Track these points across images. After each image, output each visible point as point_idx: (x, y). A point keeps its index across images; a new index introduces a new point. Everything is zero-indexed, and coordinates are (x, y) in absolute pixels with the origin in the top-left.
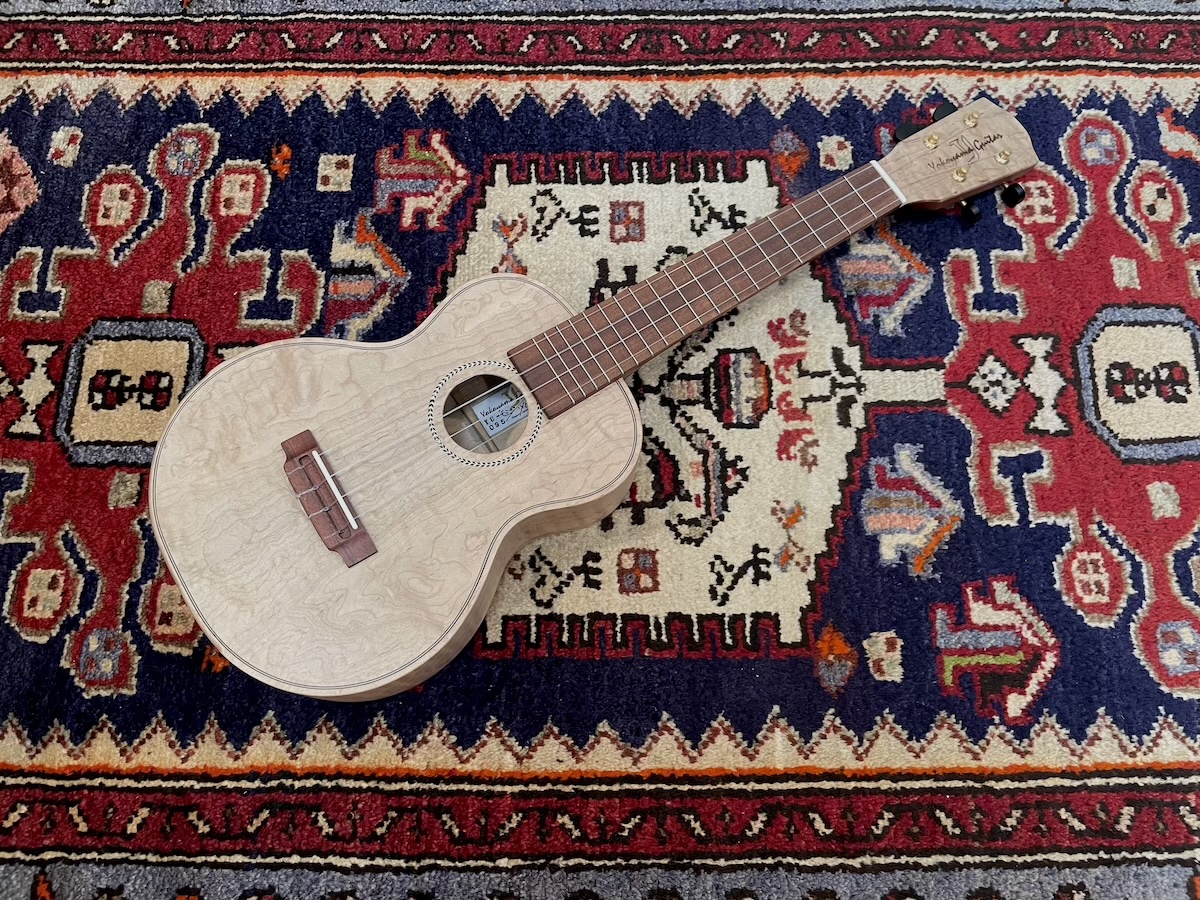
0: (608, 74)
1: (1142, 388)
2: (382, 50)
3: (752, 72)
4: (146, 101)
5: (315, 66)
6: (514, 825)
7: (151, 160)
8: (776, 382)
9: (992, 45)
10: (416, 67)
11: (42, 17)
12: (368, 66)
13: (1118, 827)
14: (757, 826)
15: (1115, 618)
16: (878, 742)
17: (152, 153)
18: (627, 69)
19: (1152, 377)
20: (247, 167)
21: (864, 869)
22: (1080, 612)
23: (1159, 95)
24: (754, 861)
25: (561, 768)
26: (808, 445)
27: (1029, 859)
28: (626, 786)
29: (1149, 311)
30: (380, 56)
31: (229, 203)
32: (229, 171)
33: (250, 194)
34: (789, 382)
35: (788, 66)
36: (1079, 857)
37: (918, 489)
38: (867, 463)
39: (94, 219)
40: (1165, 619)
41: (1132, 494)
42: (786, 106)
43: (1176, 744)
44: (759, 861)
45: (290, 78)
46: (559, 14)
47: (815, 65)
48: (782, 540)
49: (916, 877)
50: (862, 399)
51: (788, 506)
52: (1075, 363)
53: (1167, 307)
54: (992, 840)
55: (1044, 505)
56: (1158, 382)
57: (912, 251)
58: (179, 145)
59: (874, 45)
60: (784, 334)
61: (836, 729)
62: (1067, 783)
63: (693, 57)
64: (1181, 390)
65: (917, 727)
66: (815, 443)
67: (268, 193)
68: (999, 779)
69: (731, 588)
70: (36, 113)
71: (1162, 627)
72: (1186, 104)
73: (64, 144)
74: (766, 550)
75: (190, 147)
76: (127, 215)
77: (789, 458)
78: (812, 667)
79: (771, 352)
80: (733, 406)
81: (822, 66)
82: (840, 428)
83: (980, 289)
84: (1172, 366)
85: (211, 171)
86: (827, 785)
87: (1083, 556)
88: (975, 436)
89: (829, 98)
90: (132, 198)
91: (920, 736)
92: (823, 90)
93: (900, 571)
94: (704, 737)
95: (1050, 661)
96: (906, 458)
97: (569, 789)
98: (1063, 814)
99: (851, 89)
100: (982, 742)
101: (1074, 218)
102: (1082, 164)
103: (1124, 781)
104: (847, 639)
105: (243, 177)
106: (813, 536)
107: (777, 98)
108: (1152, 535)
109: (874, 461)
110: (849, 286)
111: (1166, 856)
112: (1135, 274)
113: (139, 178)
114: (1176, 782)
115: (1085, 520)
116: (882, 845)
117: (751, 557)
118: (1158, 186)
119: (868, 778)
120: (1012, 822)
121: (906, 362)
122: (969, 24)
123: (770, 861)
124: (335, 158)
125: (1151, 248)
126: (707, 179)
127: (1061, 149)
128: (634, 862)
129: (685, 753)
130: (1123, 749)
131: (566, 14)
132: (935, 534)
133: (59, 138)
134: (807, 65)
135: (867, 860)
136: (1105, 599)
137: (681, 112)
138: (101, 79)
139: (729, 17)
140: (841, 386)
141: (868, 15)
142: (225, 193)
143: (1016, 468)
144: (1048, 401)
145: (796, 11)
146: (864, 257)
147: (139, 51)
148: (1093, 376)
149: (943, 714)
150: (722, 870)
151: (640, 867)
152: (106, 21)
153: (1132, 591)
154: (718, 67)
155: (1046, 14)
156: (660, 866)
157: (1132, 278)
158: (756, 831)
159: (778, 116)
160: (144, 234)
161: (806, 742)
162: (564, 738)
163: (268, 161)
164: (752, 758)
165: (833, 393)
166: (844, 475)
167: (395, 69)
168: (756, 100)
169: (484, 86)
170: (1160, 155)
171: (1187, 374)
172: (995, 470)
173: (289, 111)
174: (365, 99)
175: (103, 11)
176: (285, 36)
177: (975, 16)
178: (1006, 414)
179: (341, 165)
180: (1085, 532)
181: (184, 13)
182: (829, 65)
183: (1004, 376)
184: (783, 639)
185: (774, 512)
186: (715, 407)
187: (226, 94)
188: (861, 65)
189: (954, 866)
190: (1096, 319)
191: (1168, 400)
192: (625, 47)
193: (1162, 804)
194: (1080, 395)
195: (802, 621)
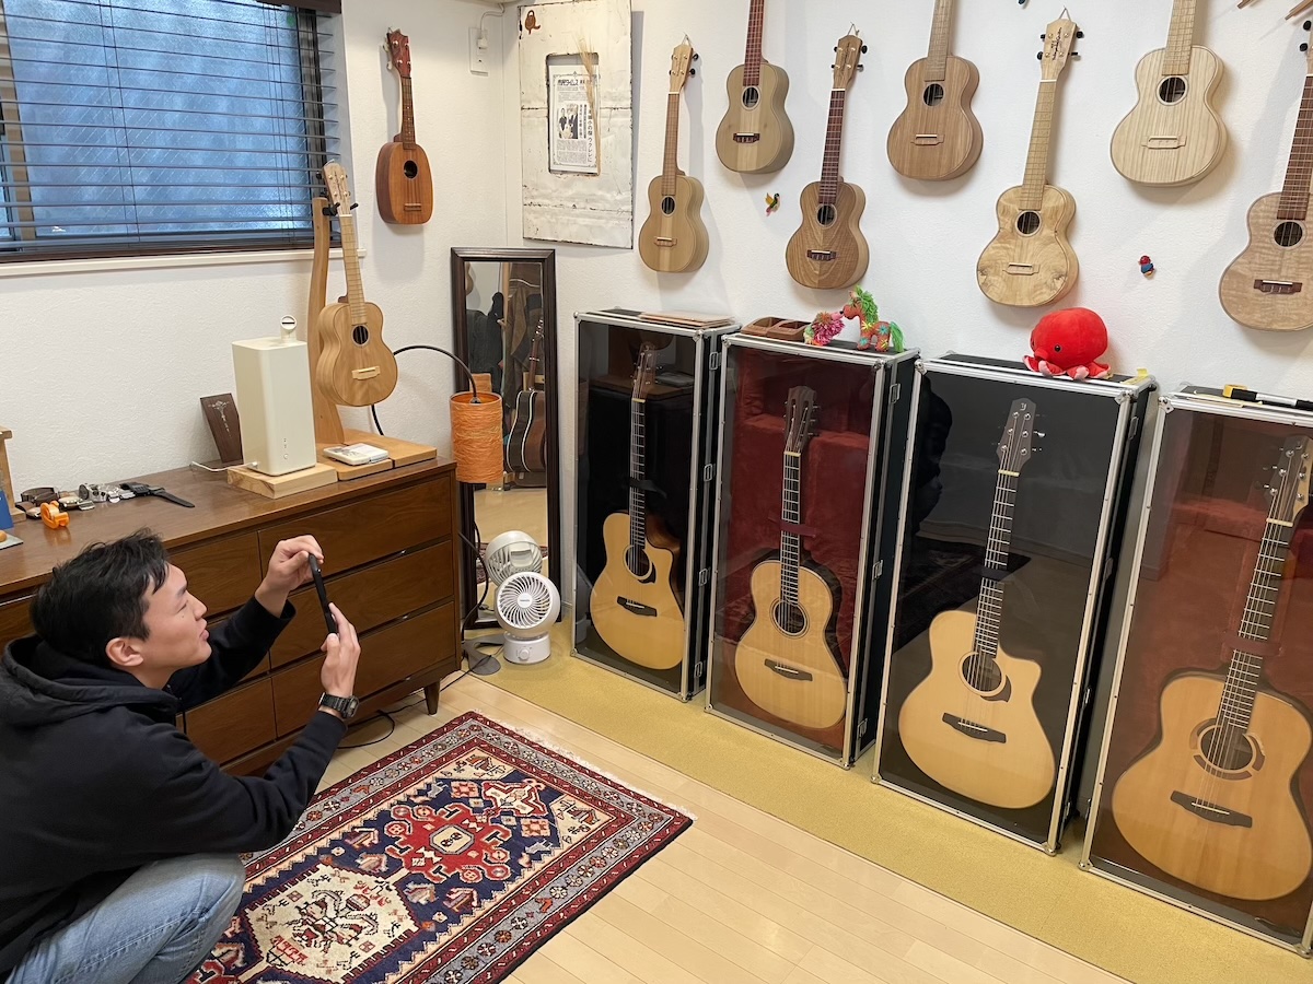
1: (451, 841)
3: (300, 851)
13: (513, 904)
14: (439, 961)
15: (482, 877)
16: (452, 929)
19: (451, 838)
22: (473, 882)
23: (406, 795)
26: (386, 899)
27: (501, 922)
28: (403, 978)
29: (440, 829)
34: (369, 893)
35: (308, 845)
36: (510, 914)
37: (419, 889)
38: (403, 893)
40: (492, 870)
43: (512, 885)
44: (446, 965)
47: (316, 840)
49: (481, 942)
50: (390, 884)
51: (392, 912)
52: (433, 847)
53: (443, 826)
54: (490, 925)
55: (449, 872)
56: (454, 838)
57: (376, 855)
59: (327, 828)
61: (441, 935)
62: (496, 906)
64: (459, 836)
68: (483, 916)
69: (393, 933)
72: (414, 793)
74: (395, 922)
77: (383, 905)
78: (425, 930)
79: (360, 892)
82: (391, 892)
83: (399, 850)
84: (454, 834)
86: (448, 944)
87: (465, 873)
88: (423, 873)
89: (326, 844)
91: (460, 922)
92: (322, 843)
93: (429, 903)
94: (413, 958)
95: (475, 893)
96: (411, 886)
98: (500, 911)
100: (474, 914)
101: (408, 826)
102: (401, 817)
103: (507, 898)
104: (428, 921)
106: (403, 911)
107: (312, 852)
108: (476, 860)
110: (366, 869)
111: (527, 901)
112: (431, 826)
114: (518, 890)
115: (460, 868)
116: (469, 943)
118: (422, 809)
119: (455, 936)
120: (491, 920)
121: (394, 872)
123: (448, 963)
125: (430, 819)
126: (309, 875)
129: (410, 964)
130: (503, 893)
132: (430, 892)
134: (313, 842)
135: (468, 947)
137: (287, 869)
140: (383, 885)
141: (320, 824)
144: (433, 857)
146: (365, 863)
148: (439, 847)
150: (439, 972)
153: (481, 871)
154: (289, 856)
155: (365, 798)
159: (316, 854)
161: (436, 941)
164: (427, 953)
165: (382, 888)
166: (400, 898)
168: (307, 855)
170: (417, 804)
171: (458, 833)
172: (433, 874)
177: (348, 809)
178: (426, 865)
180: (462, 870)
182: (319, 838)
183: (419, 859)
184: (414, 931)
185: (390, 915)
186: (356, 909)
188: (328, 833)
189: (486, 934)
190: (430, 838)
191: (459, 840)
193: (518, 895)
194: (439, 851)
195: (415, 926)
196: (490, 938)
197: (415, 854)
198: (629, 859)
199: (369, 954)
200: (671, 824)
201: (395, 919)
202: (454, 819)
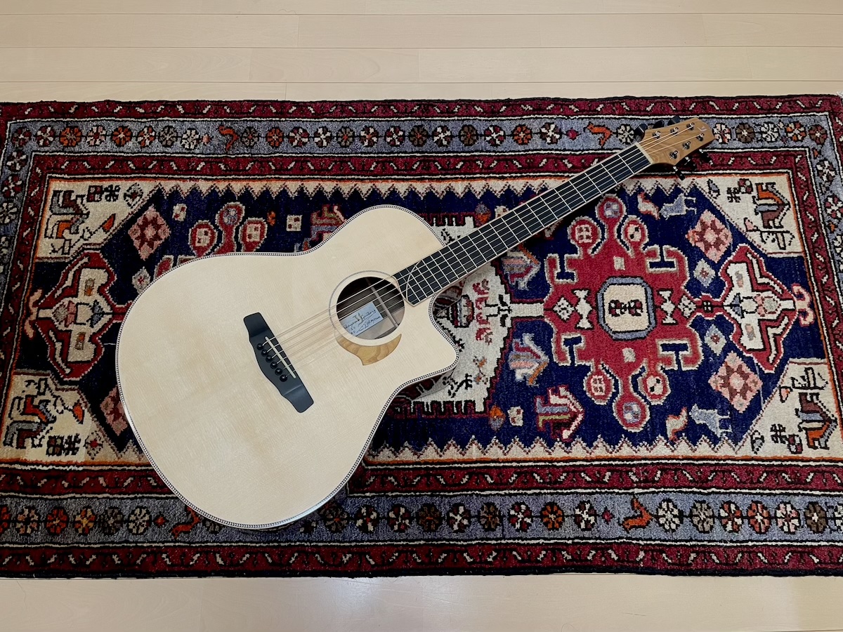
0: (407, 180)
1: (623, 310)
2: (312, 170)
3: (468, 179)
4: (213, 193)
5: (284, 177)
6: (372, 481)
7: (216, 218)
8: (476, 309)
9: (570, 166)
10: (326, 177)
11: (164, 154)
12: (306, 177)
13: (604, 480)
14: (465, 480)
15: (607, 401)
16: (513, 448)
17: (217, 215)
18: (416, 177)
19: (627, 306)
20: (257, 221)
21: (506, 494)
22: (593, 399)
23: (639, 186)
24: (464, 493)
25: (390, 460)
26: (488, 334)
27: (569, 491)
28: (415, 466)
29: (628, 279)
30: (311, 172)
31: (250, 236)
32: (250, 223)
33: (259, 232)
34: (481, 309)
35: (483, 176)
36: (588, 491)
37: (531, 351)
38: (512, 341)
39: (194, 243)
40: (626, 401)
41: (616, 353)
42: (482, 193)
43: (628, 449)
44: (466, 493)
45: (273, 182)
46: (386, 153)
47: (494, 175)
48: (477, 372)
49: (525, 498)
50: (510, 316)
51: (479, 358)
52: (596, 300)
53: (635, 277)
54: (555, 484)
55: (581, 358)
56: (630, 308)
57: (532, 255)
58: (228, 211)
59: (520, 166)
60: (480, 290)
61: (496, 444)
62: (585, 463)
63: (443, 172)
64: (639, 311)
65: (527, 442)
66: (491, 333)
67: (266, 232)
68: (559, 462)
69: (456, 391)
70: (166, 198)
71: (626, 404)
72: (651, 190)
73: (179, 212)
74: (471, 376)
75: (233, 212)
76: (208, 242)
77: (481, 339)
78: (488, 420)
79: (474, 296)
80: (458, 319)
81: (498, 176)
82: (501, 327)
83: (559, 270)
84: (635, 301)
85: (241, 223)
86: (492, 465)
87: (596, 377)
88: (555, 330)
89: (500, 190)
90: (209, 235)
91: (529, 446)
92: (497, 186)
93: (523, 384)
94: (445, 447)
95: (580, 418)
96: (527, 339)
97: (393, 467)
98: (583, 475)
99: (509, 187)
100: (552, 448)
101: (600, 241)
102: (604, 217)
103: (607, 463)
104: (501, 410)
105: (255, 225)
106: (489, 370)
107: (478, 190)
108: (624, 369)
109: (514, 340)
110: (507, 270)
111: (623, 491)
112: (623, 263)
113: (212, 226)
114: (628, 463)
115: (597, 363)
116: (512, 486)
117: (465, 379)
118: (636, 226)
119: (508, 462)
120: (562, 477)
121: (528, 300)
122: (560, 157)
123: (470, 492)
124: (294, 217)
125: (630, 253)
126: (449, 225)
127: (596, 211)
128: (418, 494)
129: (438, 453)
130: (607, 451)
131: (390, 153)
132: (538, 369)
133: (177, 208)
134: (491, 175)
135: (507, 492)
136: (603, 394)
137: (438, 196)
138: (193, 183)
139: (459, 154)
140: (502, 310)
141: (517, 153)
142: (248, 232)
143: (569, 343)
144: (585, 316)
145: (487, 152)
146: (512, 257)
147: (208, 170)
148: (603, 306)
149: (538, 438)
150: (451, 497)
151: (420, 496)
152: (193, 157)
153: (614, 391)
154: (454, 176)
155: (593, 151)
156: (428, 495)
157: (622, 266)
158: (464, 482)
159: (479, 198)
160: (215, 250)
161: (485, 449)
162: (391, 448)
163: (265, 218)
164: (463, 455)
165: (499, 313)
166: (502, 346)
167: (318, 178)
168: (470, 191)
169: (355, 185)
170: (638, 213)
171: (642, 305)
172: (562, 344)
173: (274, 197)
174: (305, 191)
175: (191, 152)
176: (270, 164)
177: (563, 153)
178: (568, 321)
179: (297, 220)
180: (597, 368)
181: (226, 153)
182: (501, 175)
183: (568, 306)
184: (476, 410)
185: (474, 361)
186: (451, 319)
187: (246, 189)
188: (514, 175)
189: (540, 493)
190: (606, 282)
191: (633, 315)
192: (414, 168)
193: (621, 471)
194: (598, 313)
195: (484, 403)
196: (537, 505)
197: (570, 294)
202: (656, 277)
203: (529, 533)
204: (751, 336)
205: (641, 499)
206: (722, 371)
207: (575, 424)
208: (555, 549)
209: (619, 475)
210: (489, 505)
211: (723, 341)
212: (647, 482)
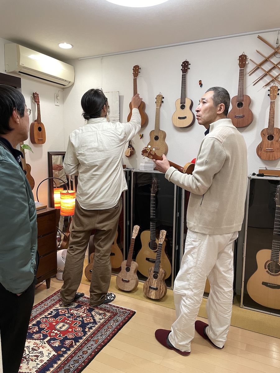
1: (62, 327)
23: (45, 315)
27: (83, 348)
28: (55, 369)
29: (58, 324)
34: (39, 345)
36: (86, 346)
37: (55, 342)
38: (50, 344)
40: (77, 334)
41: (68, 331)
43: (85, 337)
44: (68, 363)
49: (78, 355)
52: (57, 329)
54: (80, 350)
55: (64, 336)
61: (65, 355)
62: (81, 344)
64: (65, 325)
66: (45, 346)
68: (77, 347)
77: (44, 348)
78: (59, 354)
79: (35, 345)
82: (46, 344)
83: (46, 332)
84: (63, 325)
86: (68, 357)
87: (69, 336)
88: (55, 337)
91: (70, 350)
93: (59, 346)
94: (57, 363)
96: (52, 342)
98: (83, 345)
100: (74, 347)
101: (47, 324)
102: (44, 322)
103: (84, 341)
104: (60, 351)
106: (51, 349)
108: (72, 332)
110: (37, 338)
111: (90, 341)
114: (87, 338)
115: (67, 334)
116: (74, 356)
118: (51, 319)
119: (70, 354)
120: (80, 348)
121: (46, 338)
125: (54, 322)
127: (42, 322)
130: (82, 340)
132: (59, 343)
136: (73, 336)
144: (57, 332)
146: (35, 337)
148: (59, 329)
149: (70, 348)
150: (67, 366)
156: (63, 369)
157: (55, 324)
161: (64, 357)
165: (43, 343)
166: (49, 346)
170: (49, 318)
172: (58, 337)
178: (56, 335)
184: (56, 355)
186: (35, 351)
190: (55, 327)
195: (56, 353)
196: (81, 354)
197: (51, 332)
198: (119, 325)
199: (43, 363)
200: (130, 314)
201: (49, 352)
202: (62, 320)
203: (85, 357)
204: (83, 315)
205: (94, 340)
206: (85, 320)
207: (73, 342)
208: (91, 355)
209: (88, 340)
210: (74, 361)
211: (81, 318)
212: (92, 338)
